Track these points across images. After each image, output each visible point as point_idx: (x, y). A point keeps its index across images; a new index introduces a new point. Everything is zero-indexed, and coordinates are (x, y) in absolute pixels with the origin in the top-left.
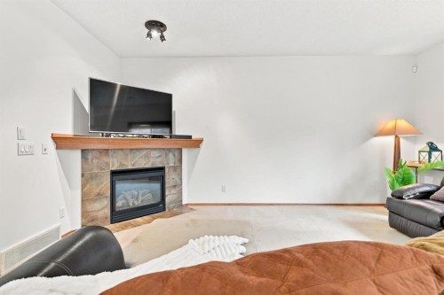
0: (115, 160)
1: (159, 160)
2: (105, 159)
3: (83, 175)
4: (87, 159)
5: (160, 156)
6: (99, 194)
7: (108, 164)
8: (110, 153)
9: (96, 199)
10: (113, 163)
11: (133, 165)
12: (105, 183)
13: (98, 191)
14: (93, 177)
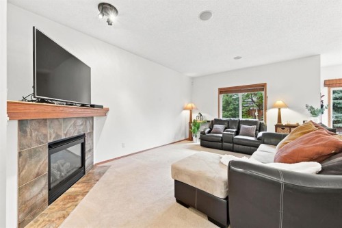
0: (52, 131)
1: (82, 127)
2: (44, 131)
3: (20, 154)
4: (25, 132)
5: (82, 125)
6: (38, 174)
7: (45, 136)
8: (48, 123)
9: (35, 182)
10: (50, 133)
11: (66, 135)
12: (44, 160)
13: (36, 171)
14: (33, 154)
